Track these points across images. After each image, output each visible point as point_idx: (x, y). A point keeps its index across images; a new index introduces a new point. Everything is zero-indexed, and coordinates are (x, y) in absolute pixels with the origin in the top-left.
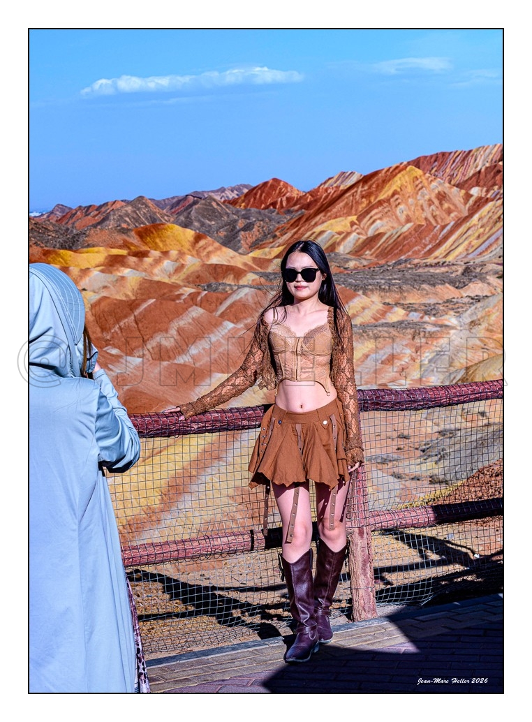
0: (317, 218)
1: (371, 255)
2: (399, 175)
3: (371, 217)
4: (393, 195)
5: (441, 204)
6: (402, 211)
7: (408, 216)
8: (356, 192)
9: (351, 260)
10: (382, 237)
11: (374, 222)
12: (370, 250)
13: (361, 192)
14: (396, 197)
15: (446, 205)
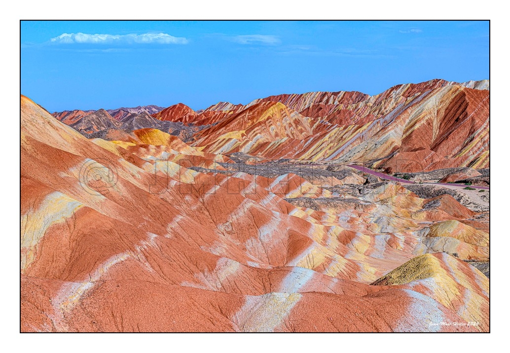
0: (221, 130)
1: (262, 155)
2: (272, 107)
3: (254, 132)
4: (268, 119)
5: (297, 127)
6: (273, 129)
7: (276, 132)
8: (245, 115)
9: (250, 157)
10: (268, 145)
11: (256, 135)
12: (261, 152)
13: (248, 116)
14: (270, 120)
15: (300, 128)
